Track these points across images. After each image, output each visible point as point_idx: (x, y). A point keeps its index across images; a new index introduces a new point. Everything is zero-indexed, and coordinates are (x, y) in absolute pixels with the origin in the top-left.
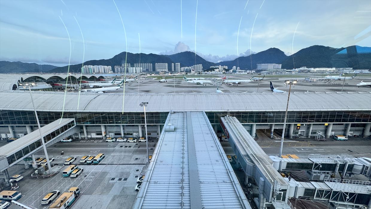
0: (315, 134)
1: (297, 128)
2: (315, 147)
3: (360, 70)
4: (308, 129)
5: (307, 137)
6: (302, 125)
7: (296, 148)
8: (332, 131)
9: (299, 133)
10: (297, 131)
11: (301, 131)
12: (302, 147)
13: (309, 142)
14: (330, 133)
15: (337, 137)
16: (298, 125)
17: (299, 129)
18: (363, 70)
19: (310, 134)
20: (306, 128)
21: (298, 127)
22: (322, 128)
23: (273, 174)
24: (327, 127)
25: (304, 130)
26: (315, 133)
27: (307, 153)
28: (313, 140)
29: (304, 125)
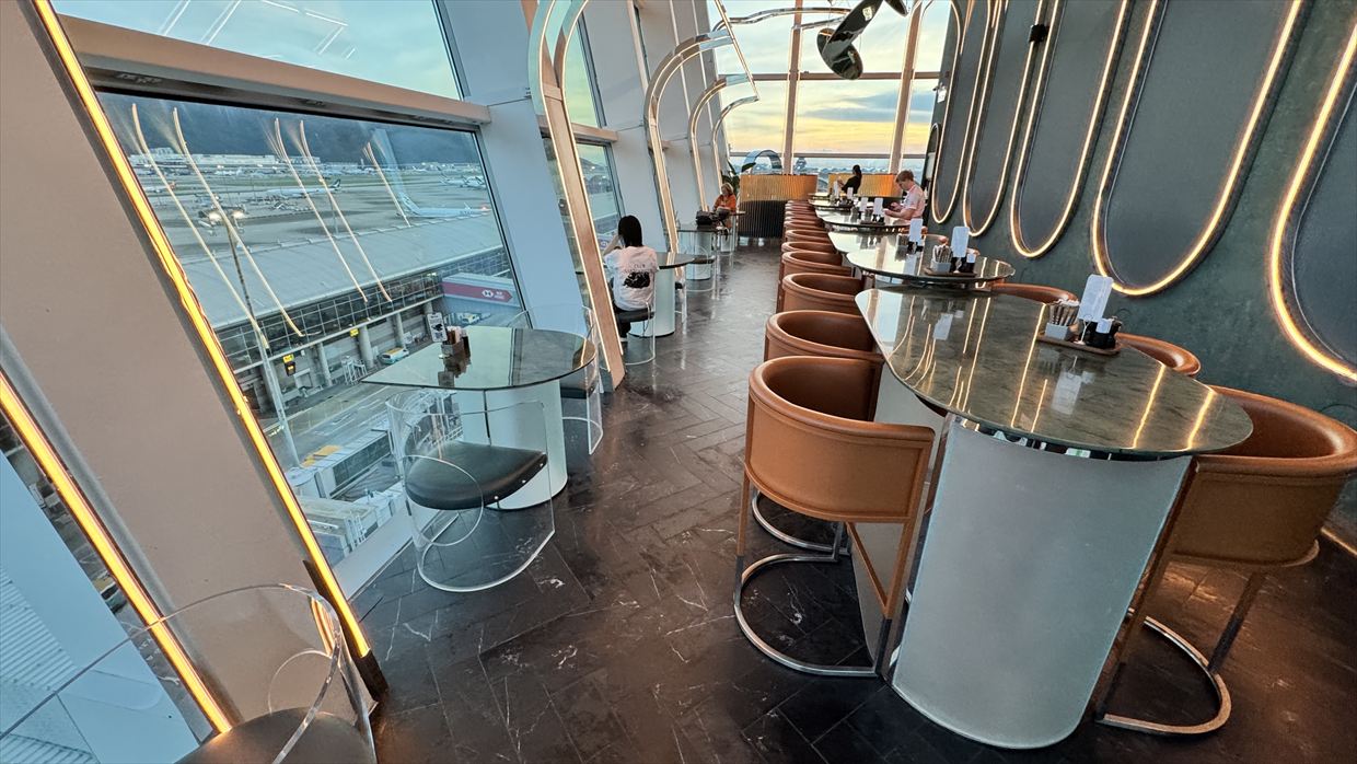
0: (340, 370)
1: (287, 371)
2: (358, 402)
3: (340, 166)
4: (315, 362)
5: (324, 385)
6: (297, 354)
7: (315, 430)
8: (373, 345)
9: (299, 385)
10: (289, 383)
11: (301, 376)
12: (329, 419)
13: (339, 398)
14: (371, 353)
15: (389, 357)
16: (286, 361)
17: (294, 369)
18: (346, 166)
19: (328, 376)
20: (311, 363)
21: (287, 365)
22: (348, 344)
23: (324, 513)
24: (357, 338)
25: (308, 370)
26: (338, 366)
27: (349, 426)
28: (343, 388)
29: (303, 353)
